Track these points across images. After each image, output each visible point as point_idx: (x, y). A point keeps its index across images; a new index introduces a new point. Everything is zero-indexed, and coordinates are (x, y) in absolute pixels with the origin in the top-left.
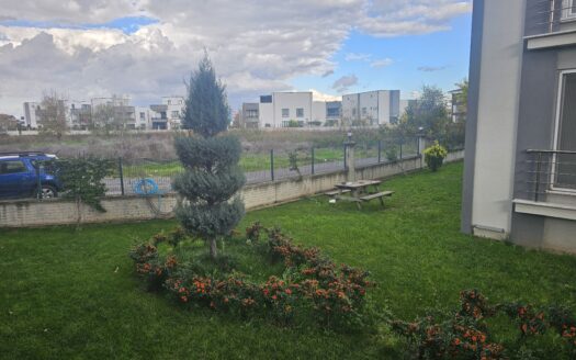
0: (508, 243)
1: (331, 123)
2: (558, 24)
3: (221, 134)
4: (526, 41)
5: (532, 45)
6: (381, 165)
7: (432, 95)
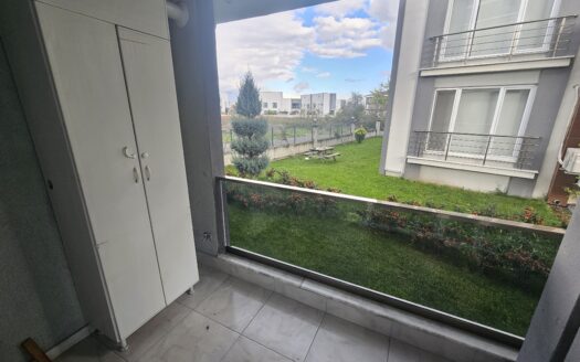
0: (402, 178)
1: (294, 113)
2: (437, 63)
3: (257, 117)
4: (420, 72)
5: (423, 74)
6: (332, 139)
7: (357, 97)
